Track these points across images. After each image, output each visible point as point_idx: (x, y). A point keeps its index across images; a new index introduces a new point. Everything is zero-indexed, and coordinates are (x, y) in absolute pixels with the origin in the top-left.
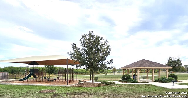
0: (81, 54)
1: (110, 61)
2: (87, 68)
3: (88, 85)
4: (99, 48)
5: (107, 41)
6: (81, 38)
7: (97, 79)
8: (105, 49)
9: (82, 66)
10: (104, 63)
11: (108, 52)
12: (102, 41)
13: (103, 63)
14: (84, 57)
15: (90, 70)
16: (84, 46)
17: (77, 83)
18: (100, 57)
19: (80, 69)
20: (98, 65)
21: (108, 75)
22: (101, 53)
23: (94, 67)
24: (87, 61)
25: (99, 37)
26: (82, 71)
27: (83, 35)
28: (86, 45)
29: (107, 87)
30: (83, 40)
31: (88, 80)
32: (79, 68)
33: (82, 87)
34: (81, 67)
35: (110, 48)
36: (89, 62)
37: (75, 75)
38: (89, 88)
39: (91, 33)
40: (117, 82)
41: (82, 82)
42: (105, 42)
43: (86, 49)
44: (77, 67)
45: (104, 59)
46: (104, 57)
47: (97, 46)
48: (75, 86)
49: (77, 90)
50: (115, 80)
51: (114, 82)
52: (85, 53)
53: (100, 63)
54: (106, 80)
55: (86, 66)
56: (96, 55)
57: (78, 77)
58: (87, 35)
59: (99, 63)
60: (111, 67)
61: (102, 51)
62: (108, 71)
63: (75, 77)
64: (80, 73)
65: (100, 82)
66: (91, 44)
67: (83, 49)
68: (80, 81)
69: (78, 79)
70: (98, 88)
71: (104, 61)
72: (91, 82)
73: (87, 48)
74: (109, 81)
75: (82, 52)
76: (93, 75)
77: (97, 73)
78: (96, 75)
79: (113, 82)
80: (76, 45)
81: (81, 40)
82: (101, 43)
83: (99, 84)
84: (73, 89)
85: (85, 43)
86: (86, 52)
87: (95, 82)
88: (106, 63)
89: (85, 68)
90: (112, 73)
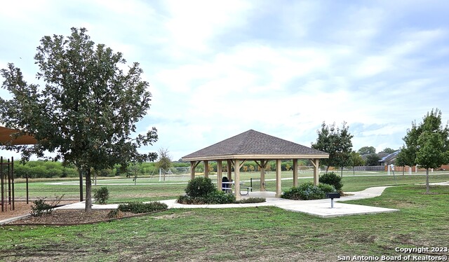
0: (43, 106)
1: (149, 134)
2: (66, 157)
3: (71, 219)
4: (108, 88)
5: (140, 67)
6: (39, 48)
7: (103, 195)
8: (130, 92)
9: (46, 153)
10: (126, 141)
11: (139, 103)
12: (119, 65)
13: (123, 140)
14: (54, 119)
15: (79, 165)
16: (54, 80)
17: (28, 213)
18: (114, 119)
19: (39, 163)
20: (107, 146)
21: (142, 181)
22: (116, 106)
23: (92, 154)
24: (66, 131)
25: (109, 51)
26: (49, 167)
27: (48, 38)
28: (61, 76)
29: (137, 220)
30: (46, 57)
31: (72, 201)
32: (34, 158)
33: (48, 225)
34: (41, 155)
35: (147, 90)
36: (72, 138)
37: (19, 184)
38: (74, 229)
39: (79, 32)
40: (172, 204)
41: (48, 207)
42: (132, 71)
43: (61, 89)
44: (27, 153)
45: (127, 129)
46: (127, 121)
47: (102, 81)
48: (18, 225)
49: (28, 237)
50: (167, 198)
51: (162, 202)
52: (55, 102)
53: (115, 139)
54: (136, 196)
55: (62, 151)
56: (101, 113)
57: (35, 190)
58: (63, 40)
59: (109, 140)
60: (153, 156)
61: (121, 100)
62: (145, 169)
63: (20, 190)
64: (40, 175)
65: (116, 206)
66: (81, 74)
67: (48, 88)
68: (40, 206)
69: (34, 196)
70: (108, 227)
71: (129, 136)
72: (82, 205)
73: (65, 85)
74: (147, 200)
75: (48, 100)
76: (89, 183)
77: (105, 175)
78: (99, 182)
79: (159, 204)
80: (19, 73)
81: (39, 57)
82: (117, 72)
83: (112, 213)
84: (9, 234)
85: (57, 68)
86: (62, 99)
87: (95, 206)
88: (135, 142)
89: (58, 157)
90: (157, 173)
